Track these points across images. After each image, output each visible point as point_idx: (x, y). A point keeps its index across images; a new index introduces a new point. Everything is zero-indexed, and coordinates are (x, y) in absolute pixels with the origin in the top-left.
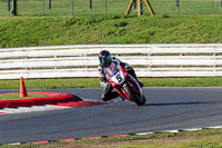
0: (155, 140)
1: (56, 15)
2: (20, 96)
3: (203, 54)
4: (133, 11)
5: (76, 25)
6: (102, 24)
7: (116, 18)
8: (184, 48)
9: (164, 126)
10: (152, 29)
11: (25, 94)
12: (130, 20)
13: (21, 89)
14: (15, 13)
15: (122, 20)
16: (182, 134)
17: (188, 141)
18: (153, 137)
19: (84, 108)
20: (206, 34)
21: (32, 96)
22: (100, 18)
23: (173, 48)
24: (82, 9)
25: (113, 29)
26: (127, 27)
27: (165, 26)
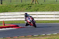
0: (39, 37)
1: (12, 4)
2: (3, 26)
3: (52, 14)
4: (33, 3)
6: (25, 7)
7: (28, 5)
9: (41, 33)
10: (38, 8)
12: (32, 6)
13: (3, 24)
14: (2, 4)
15: (30, 5)
16: (46, 35)
17: (48, 37)
19: (20, 29)
20: (52, 9)
21: (6, 25)
22: (24, 5)
24: (19, 3)
25: (27, 8)
26: (31, 7)
27: (41, 7)
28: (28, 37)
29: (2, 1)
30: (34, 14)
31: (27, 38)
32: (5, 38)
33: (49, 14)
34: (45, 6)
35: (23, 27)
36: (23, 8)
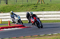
0: (45, 37)
2: (9, 26)
3: (58, 14)
4: (39, 3)
5: (23, 7)
6: (31, 6)
7: (34, 5)
8: (53, 12)
9: (47, 33)
10: (44, 7)
11: (10, 25)
12: (38, 5)
13: (9, 24)
15: (36, 5)
16: (52, 35)
17: (54, 37)
18: (44, 36)
19: (26, 28)
20: (58, 9)
21: (12, 25)
22: (30, 5)
23: (50, 12)
24: (25, 3)
25: (33, 8)
26: (37, 7)
27: (48, 7)
28: (35, 37)
29: (8, 1)
30: (41, 14)
31: (33, 37)
32: (11, 38)
33: (55, 14)
34: (51, 6)
35: (29, 27)
36: (29, 8)
